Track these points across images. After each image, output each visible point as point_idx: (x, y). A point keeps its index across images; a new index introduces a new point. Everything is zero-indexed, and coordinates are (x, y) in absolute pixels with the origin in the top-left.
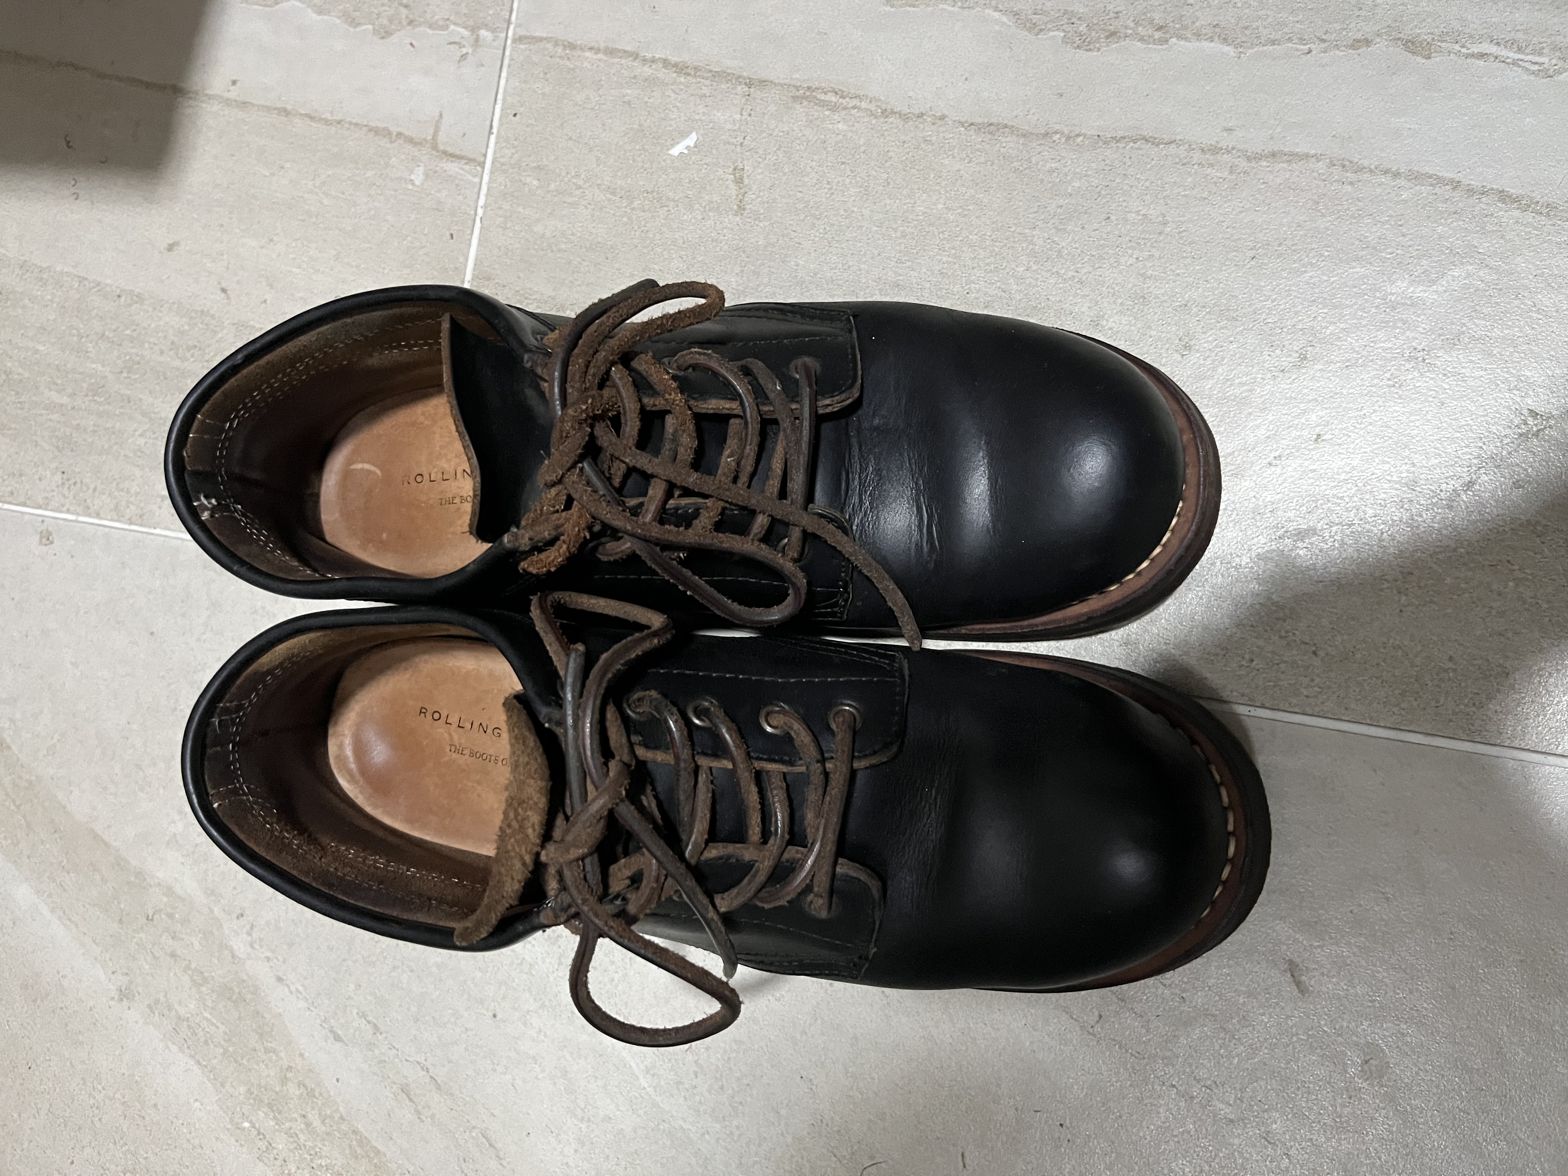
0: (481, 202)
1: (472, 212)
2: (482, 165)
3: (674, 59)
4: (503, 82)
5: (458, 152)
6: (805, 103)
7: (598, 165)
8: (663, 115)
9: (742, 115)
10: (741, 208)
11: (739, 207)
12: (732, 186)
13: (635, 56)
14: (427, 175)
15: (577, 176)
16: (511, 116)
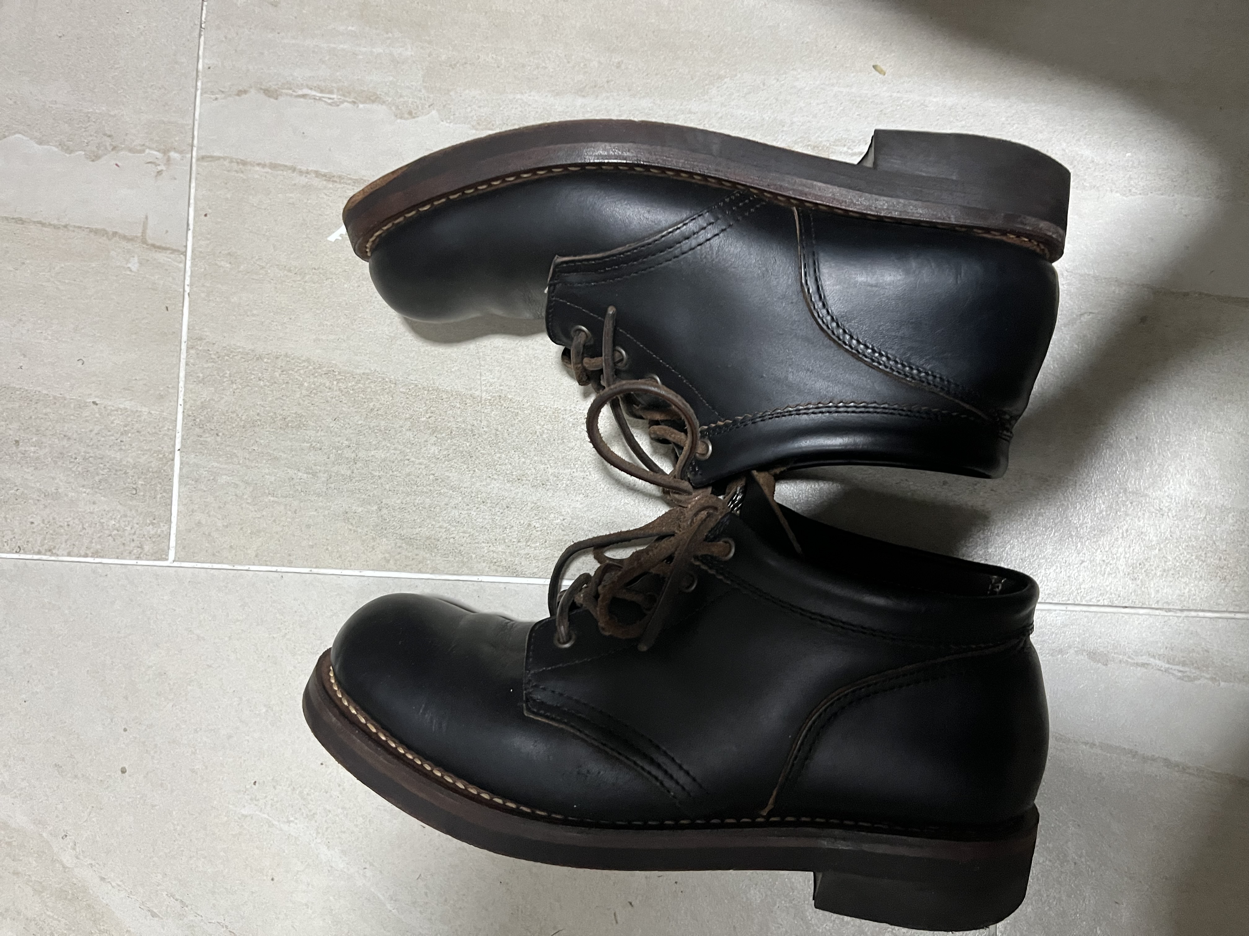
0: (187, 281)
1: (181, 290)
2: (185, 253)
3: (323, 170)
4: (193, 191)
5: (164, 245)
7: (275, 250)
8: (319, 212)
13: (294, 169)
14: (141, 263)
15: (260, 259)
16: (203, 217)
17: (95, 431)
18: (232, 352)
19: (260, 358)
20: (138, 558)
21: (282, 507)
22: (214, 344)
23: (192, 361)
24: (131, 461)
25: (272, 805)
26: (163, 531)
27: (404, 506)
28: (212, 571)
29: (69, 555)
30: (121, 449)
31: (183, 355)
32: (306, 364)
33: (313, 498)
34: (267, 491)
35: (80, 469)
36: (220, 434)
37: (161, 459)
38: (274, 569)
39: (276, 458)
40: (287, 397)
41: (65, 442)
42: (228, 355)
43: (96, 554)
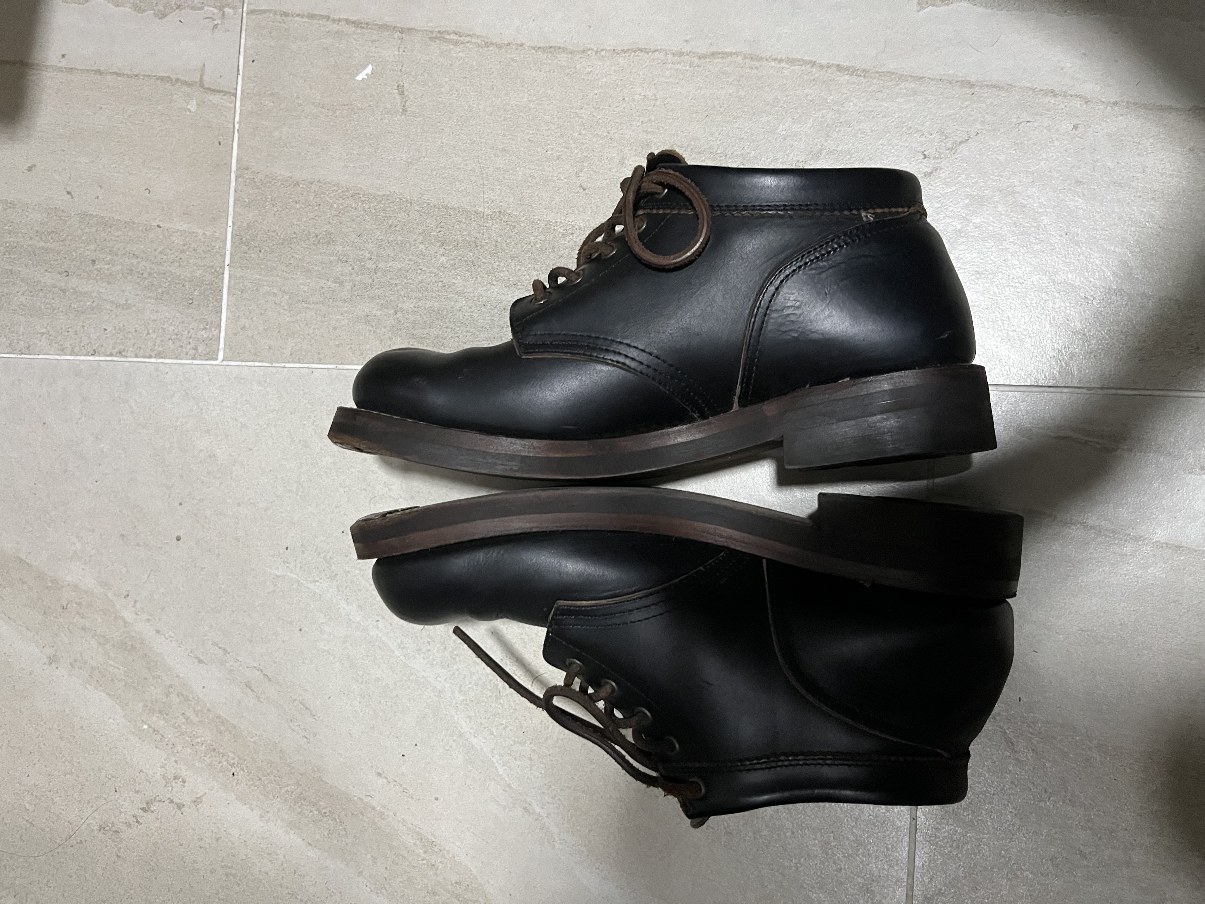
0: (237, 119)
1: (232, 126)
2: (235, 95)
3: (353, 18)
4: (243, 40)
5: (218, 89)
6: (438, 41)
7: (311, 89)
8: (349, 55)
9: (399, 51)
10: (405, 111)
11: (403, 110)
12: (398, 97)
13: (328, 18)
14: (198, 104)
15: (298, 98)
16: (251, 62)
17: (159, 250)
18: (274, 179)
19: (297, 184)
20: (194, 358)
21: (313, 313)
22: (258, 173)
23: (240, 188)
24: (189, 276)
25: (301, 568)
26: (214, 335)
27: (416, 309)
28: (254, 368)
29: (136, 356)
30: (180, 266)
31: (233, 184)
32: (335, 188)
33: (340, 304)
34: (301, 299)
35: (146, 283)
36: (263, 251)
37: (213, 273)
38: (306, 365)
39: (309, 270)
40: (319, 217)
41: (134, 261)
42: (270, 182)
43: (159, 355)
